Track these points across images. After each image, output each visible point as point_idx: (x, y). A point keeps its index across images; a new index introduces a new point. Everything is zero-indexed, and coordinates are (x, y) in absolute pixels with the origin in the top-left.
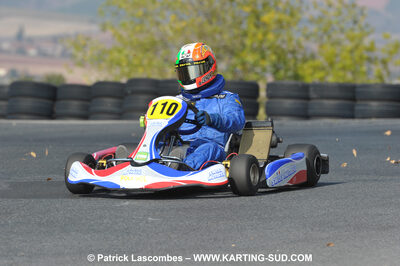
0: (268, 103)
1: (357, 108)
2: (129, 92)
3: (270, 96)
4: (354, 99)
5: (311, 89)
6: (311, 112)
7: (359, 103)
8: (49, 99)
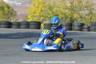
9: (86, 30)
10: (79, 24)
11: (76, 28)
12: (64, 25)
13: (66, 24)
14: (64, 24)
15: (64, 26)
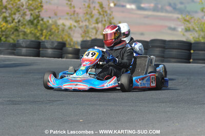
9: (70, 55)
10: (56, 44)
11: (50, 51)
12: (24, 45)
13: (28, 43)
14: (24, 43)
15: (24, 47)
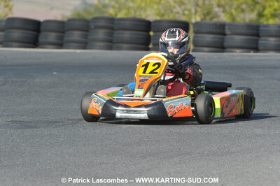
0: (194, 37)
1: (260, 42)
2: (92, 27)
3: (195, 32)
4: (258, 35)
5: (227, 27)
6: (226, 44)
7: (262, 38)
8: (34, 31)
